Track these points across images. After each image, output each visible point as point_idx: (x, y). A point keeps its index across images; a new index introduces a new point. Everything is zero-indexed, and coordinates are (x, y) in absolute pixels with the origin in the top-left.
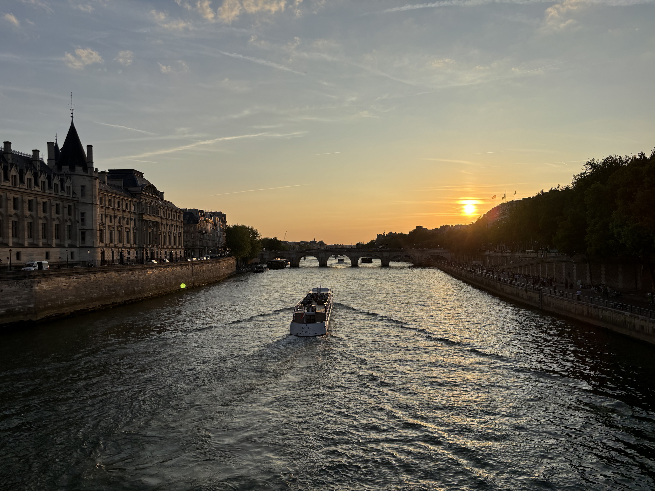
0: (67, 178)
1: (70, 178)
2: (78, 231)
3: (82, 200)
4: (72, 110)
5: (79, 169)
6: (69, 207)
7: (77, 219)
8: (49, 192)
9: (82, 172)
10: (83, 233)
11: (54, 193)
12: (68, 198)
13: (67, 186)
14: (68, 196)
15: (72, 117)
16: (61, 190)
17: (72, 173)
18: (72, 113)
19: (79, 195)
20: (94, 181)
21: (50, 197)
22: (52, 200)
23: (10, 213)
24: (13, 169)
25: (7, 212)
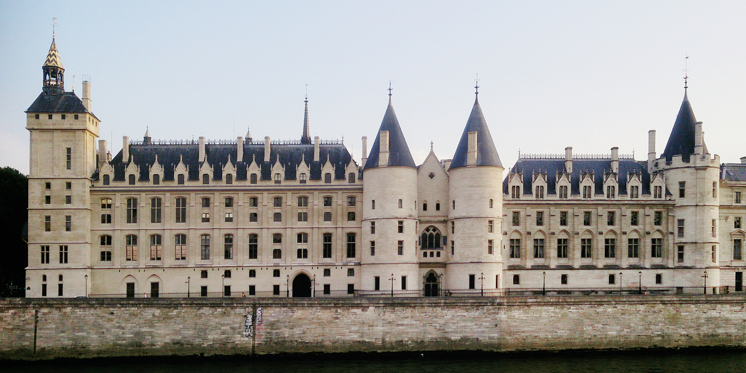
0: (655, 176)
3: (679, 202)
5: (677, 160)
6: (657, 214)
7: (670, 229)
8: (620, 198)
9: (681, 162)
11: (629, 199)
12: (653, 202)
13: (655, 187)
14: (657, 199)
16: (643, 193)
19: (676, 195)
20: (702, 172)
21: (619, 205)
22: (623, 208)
23: (552, 231)
24: (561, 179)
25: (549, 229)
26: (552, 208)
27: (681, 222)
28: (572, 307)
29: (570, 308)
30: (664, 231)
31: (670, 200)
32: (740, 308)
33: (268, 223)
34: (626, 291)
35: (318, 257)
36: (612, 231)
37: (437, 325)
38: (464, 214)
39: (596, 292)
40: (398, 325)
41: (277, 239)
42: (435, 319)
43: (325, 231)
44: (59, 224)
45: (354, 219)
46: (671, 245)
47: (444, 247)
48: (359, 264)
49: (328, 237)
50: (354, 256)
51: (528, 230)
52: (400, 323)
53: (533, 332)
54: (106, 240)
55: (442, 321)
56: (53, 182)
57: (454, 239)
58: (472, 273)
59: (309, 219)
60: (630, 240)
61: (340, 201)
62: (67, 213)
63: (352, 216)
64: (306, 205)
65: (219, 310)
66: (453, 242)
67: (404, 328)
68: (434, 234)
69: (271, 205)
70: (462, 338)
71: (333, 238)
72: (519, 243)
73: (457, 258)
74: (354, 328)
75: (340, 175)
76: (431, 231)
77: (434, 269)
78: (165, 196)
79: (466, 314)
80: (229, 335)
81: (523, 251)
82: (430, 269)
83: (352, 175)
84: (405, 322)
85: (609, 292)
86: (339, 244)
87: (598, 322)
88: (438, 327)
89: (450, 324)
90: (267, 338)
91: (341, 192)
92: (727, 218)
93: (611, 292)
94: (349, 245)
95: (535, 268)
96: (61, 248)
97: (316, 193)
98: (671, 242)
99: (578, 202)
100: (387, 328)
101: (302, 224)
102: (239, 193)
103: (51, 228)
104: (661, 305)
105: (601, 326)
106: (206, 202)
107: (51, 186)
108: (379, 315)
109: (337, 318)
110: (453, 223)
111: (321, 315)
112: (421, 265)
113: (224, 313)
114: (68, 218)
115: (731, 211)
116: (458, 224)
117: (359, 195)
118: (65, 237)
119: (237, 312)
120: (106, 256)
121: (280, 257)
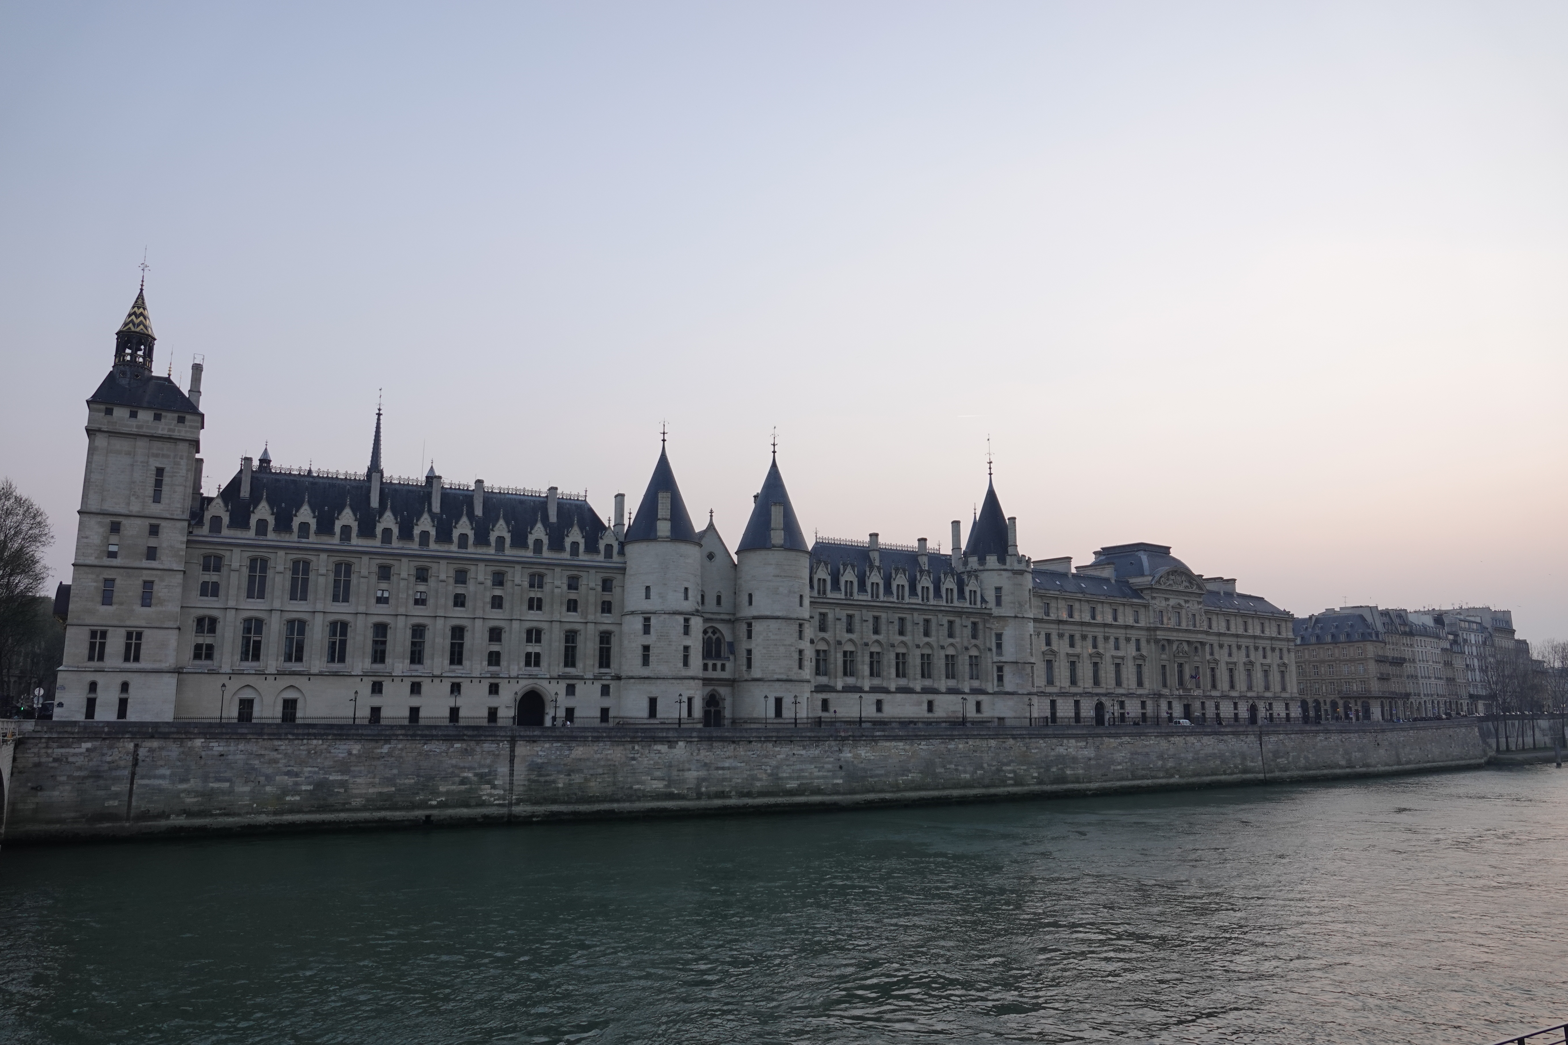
0: (969, 576)
1: (977, 577)
3: (996, 611)
4: (990, 463)
5: (992, 561)
6: (974, 624)
7: (988, 645)
8: (935, 603)
9: (999, 563)
10: (1000, 669)
11: (945, 604)
12: (970, 610)
13: (971, 591)
14: (973, 606)
15: (990, 474)
16: (958, 599)
17: (981, 568)
18: (990, 468)
19: (992, 603)
20: (1019, 577)
21: (937, 611)
22: (940, 616)
23: (865, 640)
24: (873, 573)
25: (862, 638)
26: (864, 611)
27: (999, 636)
28: (923, 743)
29: (920, 744)
30: (982, 647)
31: (985, 608)
32: (1084, 743)
33: (484, 611)
34: (946, 722)
35: (559, 665)
36: (928, 644)
37: (768, 768)
38: (768, 613)
39: (915, 723)
40: (718, 768)
41: (495, 634)
42: (764, 760)
43: (568, 627)
44: (130, 594)
45: (609, 611)
46: (990, 664)
47: (732, 658)
48: (618, 678)
49: (571, 637)
50: (608, 666)
51: (838, 638)
52: (720, 765)
53: (881, 775)
54: (206, 624)
55: (774, 763)
56: (125, 522)
57: (753, 645)
58: (779, 695)
59: (546, 607)
60: (947, 656)
61: (591, 582)
62: (147, 576)
63: (607, 607)
64: (541, 586)
65: (457, 745)
66: (749, 652)
67: (725, 772)
68: (714, 637)
69: (489, 583)
70: (799, 786)
71: (580, 639)
72: (826, 656)
73: (756, 673)
74: (658, 774)
75: (591, 548)
76: (710, 634)
77: (716, 688)
78: (318, 560)
79: (803, 752)
80: (473, 786)
81: (832, 666)
82: (712, 688)
83: (609, 547)
84: (727, 765)
85: (928, 723)
86: (588, 648)
87: (950, 763)
88: (769, 771)
89: (785, 767)
90: (531, 790)
91: (593, 571)
92: (1039, 634)
93: (930, 723)
94: (601, 649)
95: (847, 689)
96: (129, 635)
97: (558, 570)
98: (989, 660)
99: (892, 605)
100: (703, 773)
101: (534, 615)
102: (441, 561)
103: (115, 600)
104: (1011, 740)
105: (953, 766)
106: (385, 573)
107: (122, 528)
108: (692, 754)
109: (633, 759)
110: (750, 625)
111: (611, 754)
112: (706, 681)
113: (466, 750)
114: (148, 585)
115: (1043, 625)
116: (757, 627)
117: (619, 577)
118: (140, 616)
119: (486, 749)
120: (203, 652)
121: (498, 663)
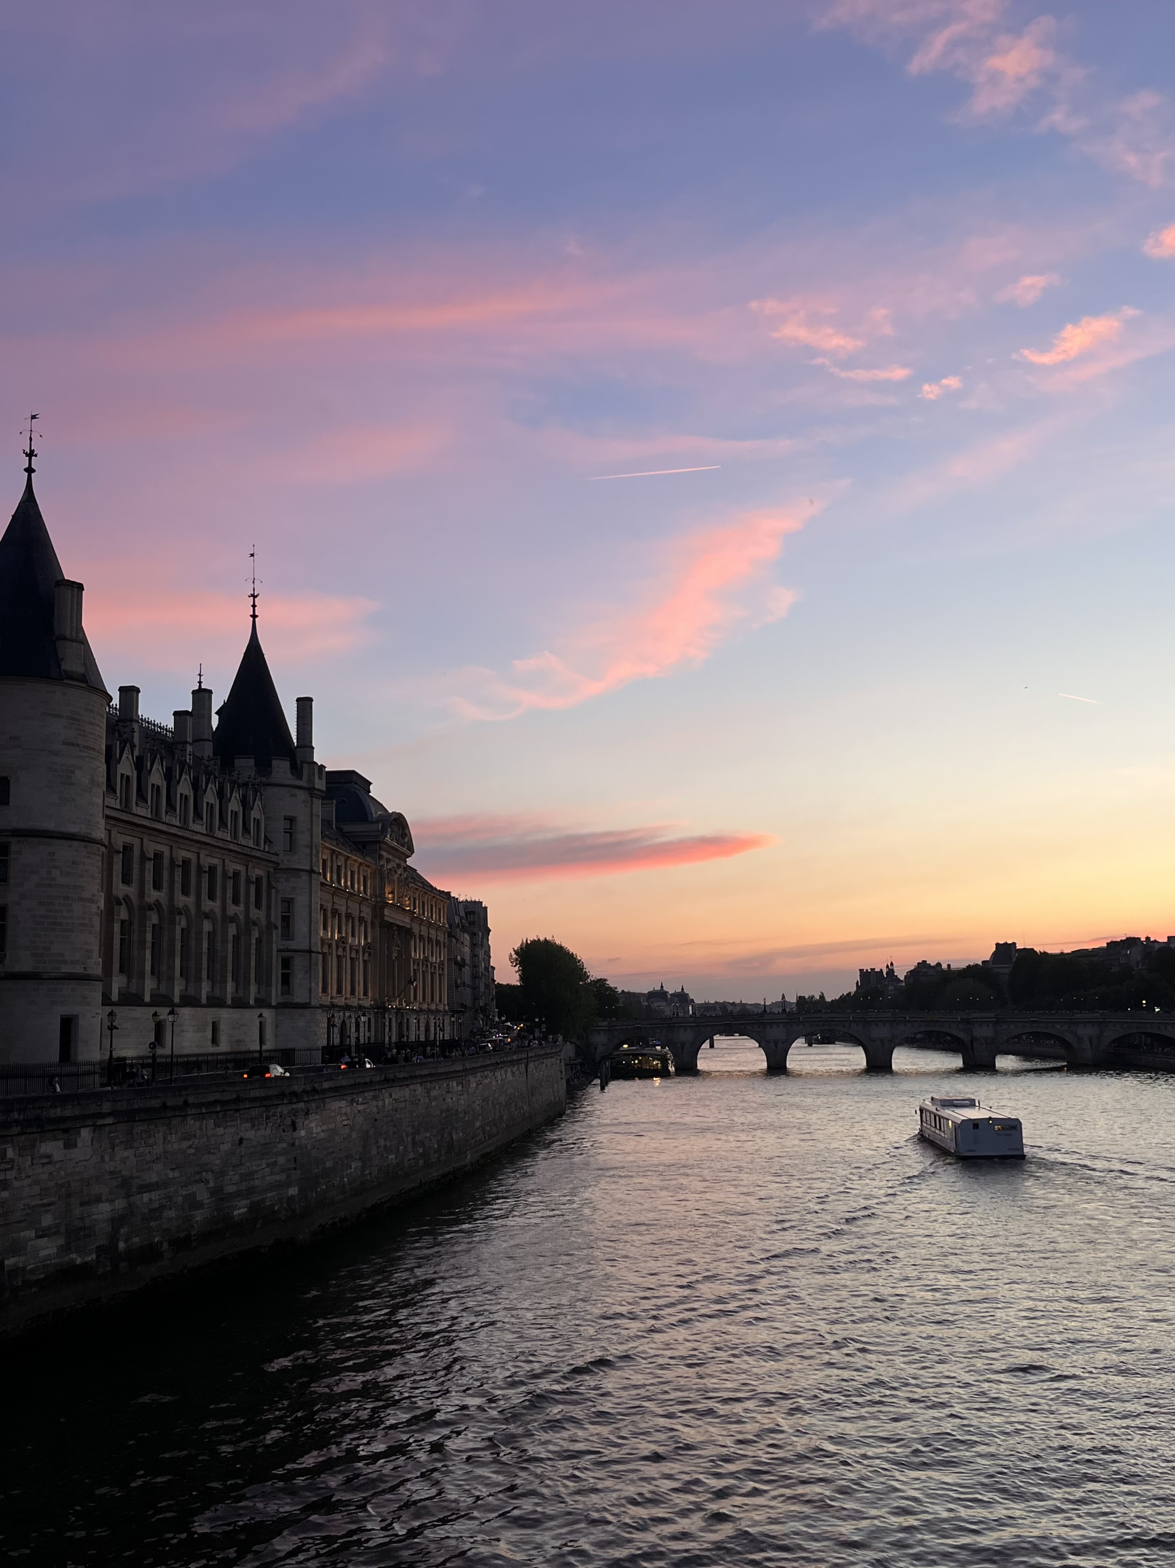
0: (255, 794)
1: (261, 795)
2: (275, 954)
3: (287, 861)
4: (254, 596)
5: (281, 769)
6: (259, 880)
7: (273, 920)
8: (222, 835)
9: (290, 776)
10: (286, 963)
11: (229, 839)
12: (256, 854)
13: (254, 820)
14: (258, 847)
15: (254, 616)
16: (244, 831)
17: (264, 780)
18: (254, 606)
19: (279, 844)
21: (225, 851)
22: (225, 859)
23: (145, 900)
25: (141, 895)
27: (287, 904)
30: (264, 923)
31: (268, 852)
37: (210, 1176)
40: (142, 1188)
42: (204, 1156)
52: (145, 1178)
53: (331, 1170)
55: (217, 1163)
57: (12, 896)
58: (68, 1011)
66: (4, 910)
67: (153, 1194)
70: (250, 1211)
73: (16, 960)
87: (381, 1134)
88: (211, 1183)
89: (231, 1171)
98: (274, 947)
99: (175, 832)
105: (383, 1141)
